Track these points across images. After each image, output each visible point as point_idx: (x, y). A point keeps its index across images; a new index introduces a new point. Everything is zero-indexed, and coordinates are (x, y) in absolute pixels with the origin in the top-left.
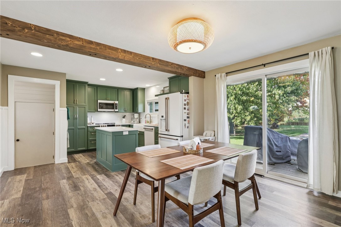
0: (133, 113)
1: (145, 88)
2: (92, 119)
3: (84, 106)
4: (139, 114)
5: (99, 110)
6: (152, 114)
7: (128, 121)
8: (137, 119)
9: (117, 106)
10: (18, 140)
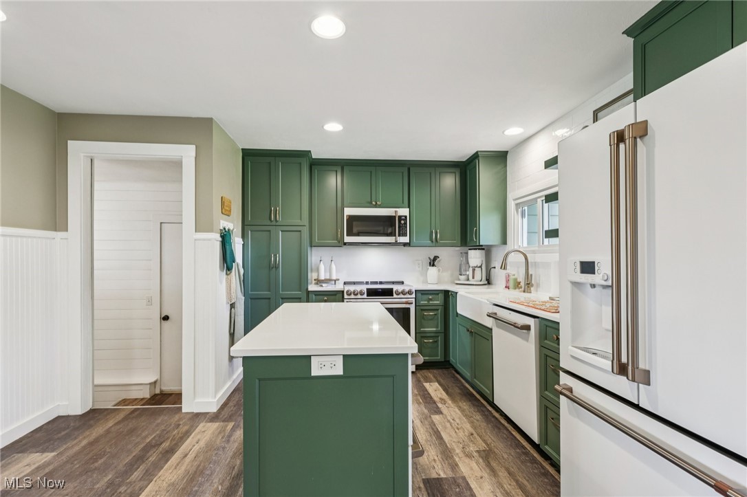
0: (464, 249)
1: (506, 152)
2: (334, 266)
3: (298, 228)
4: (487, 250)
5: (347, 239)
6: (534, 252)
7: (446, 275)
8: (478, 271)
9: (406, 223)
10: (166, 318)
